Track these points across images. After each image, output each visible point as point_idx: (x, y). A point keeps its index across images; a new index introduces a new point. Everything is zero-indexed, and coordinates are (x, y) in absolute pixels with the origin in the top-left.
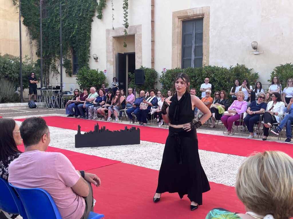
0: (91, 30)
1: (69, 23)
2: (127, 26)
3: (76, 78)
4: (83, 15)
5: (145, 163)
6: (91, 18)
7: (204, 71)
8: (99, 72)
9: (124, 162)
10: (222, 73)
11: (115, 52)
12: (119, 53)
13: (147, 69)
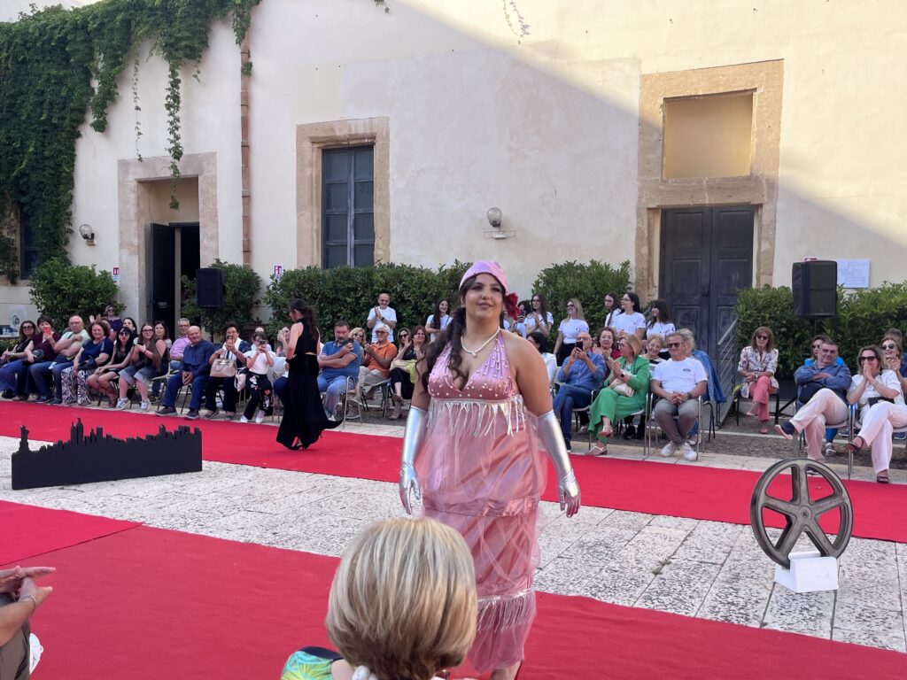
0: (74, 161)
1: (9, 138)
2: (177, 154)
3: (29, 288)
4: (49, 118)
5: (209, 524)
6: (74, 128)
7: (377, 277)
8: (98, 273)
9: (151, 526)
10: (421, 283)
11: (142, 220)
12: (154, 225)
13: (232, 267)
